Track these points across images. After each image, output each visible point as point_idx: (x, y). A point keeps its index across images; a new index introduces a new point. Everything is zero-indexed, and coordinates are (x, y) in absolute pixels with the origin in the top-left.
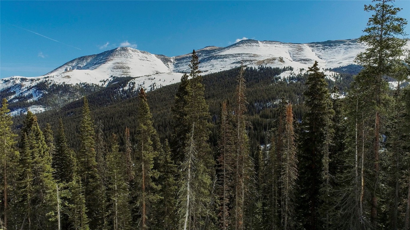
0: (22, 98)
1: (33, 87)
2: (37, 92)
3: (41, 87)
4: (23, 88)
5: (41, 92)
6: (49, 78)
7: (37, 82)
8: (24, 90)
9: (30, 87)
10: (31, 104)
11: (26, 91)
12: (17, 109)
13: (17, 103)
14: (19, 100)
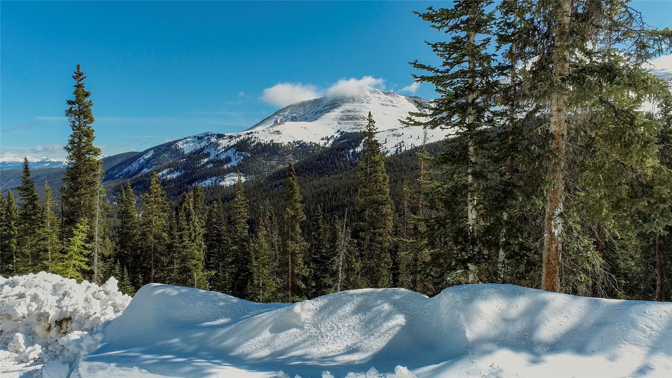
0: (218, 162)
1: (232, 147)
2: (237, 154)
3: (242, 146)
4: (219, 148)
5: (241, 154)
6: (253, 134)
7: (238, 139)
8: (221, 151)
9: (228, 146)
10: (229, 171)
11: (223, 152)
12: (211, 177)
13: (210, 169)
14: (214, 165)
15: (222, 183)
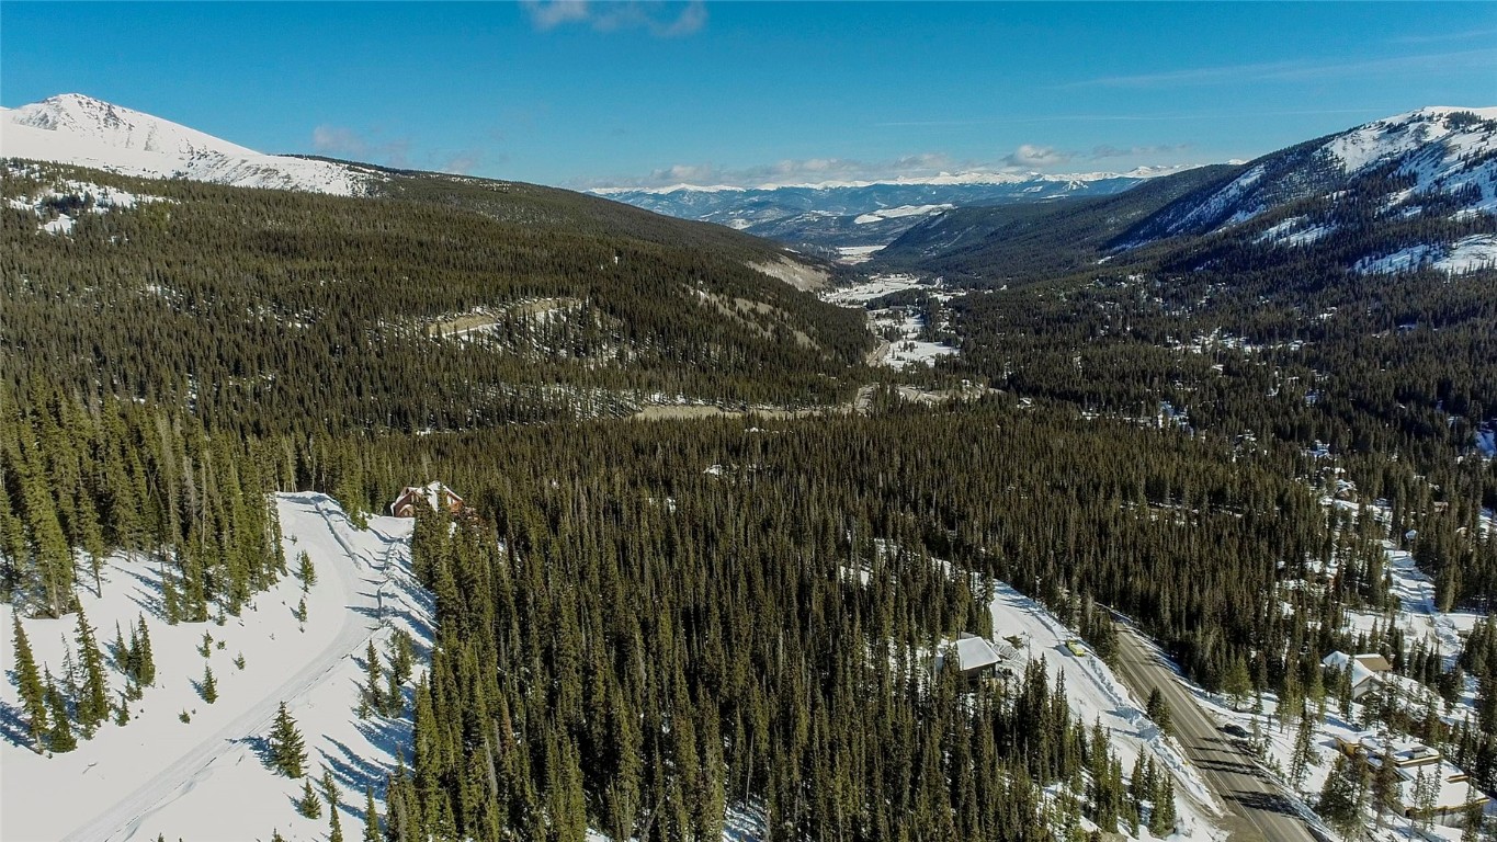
0: (1437, 203)
1: (1489, 156)
4: (1447, 160)
8: (1451, 170)
9: (1476, 154)
10: (1468, 228)
11: (1457, 172)
12: (1413, 244)
13: (1414, 219)
14: (1424, 211)
15: (1442, 265)
